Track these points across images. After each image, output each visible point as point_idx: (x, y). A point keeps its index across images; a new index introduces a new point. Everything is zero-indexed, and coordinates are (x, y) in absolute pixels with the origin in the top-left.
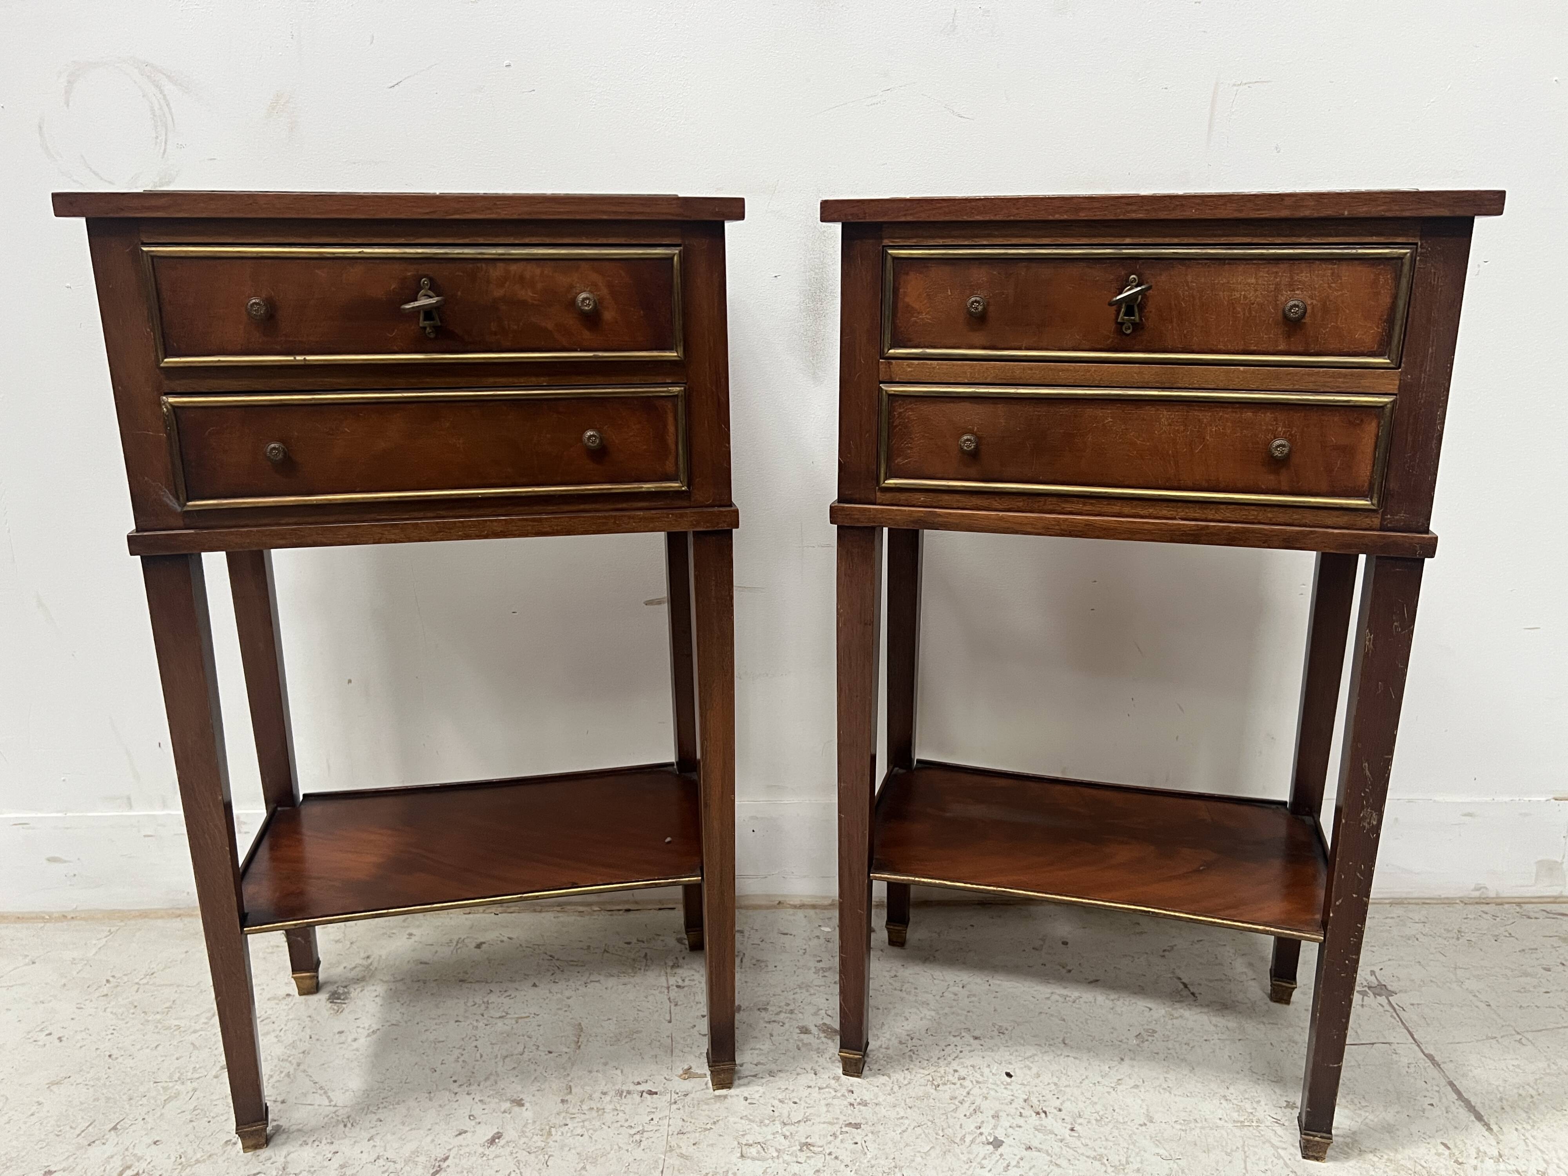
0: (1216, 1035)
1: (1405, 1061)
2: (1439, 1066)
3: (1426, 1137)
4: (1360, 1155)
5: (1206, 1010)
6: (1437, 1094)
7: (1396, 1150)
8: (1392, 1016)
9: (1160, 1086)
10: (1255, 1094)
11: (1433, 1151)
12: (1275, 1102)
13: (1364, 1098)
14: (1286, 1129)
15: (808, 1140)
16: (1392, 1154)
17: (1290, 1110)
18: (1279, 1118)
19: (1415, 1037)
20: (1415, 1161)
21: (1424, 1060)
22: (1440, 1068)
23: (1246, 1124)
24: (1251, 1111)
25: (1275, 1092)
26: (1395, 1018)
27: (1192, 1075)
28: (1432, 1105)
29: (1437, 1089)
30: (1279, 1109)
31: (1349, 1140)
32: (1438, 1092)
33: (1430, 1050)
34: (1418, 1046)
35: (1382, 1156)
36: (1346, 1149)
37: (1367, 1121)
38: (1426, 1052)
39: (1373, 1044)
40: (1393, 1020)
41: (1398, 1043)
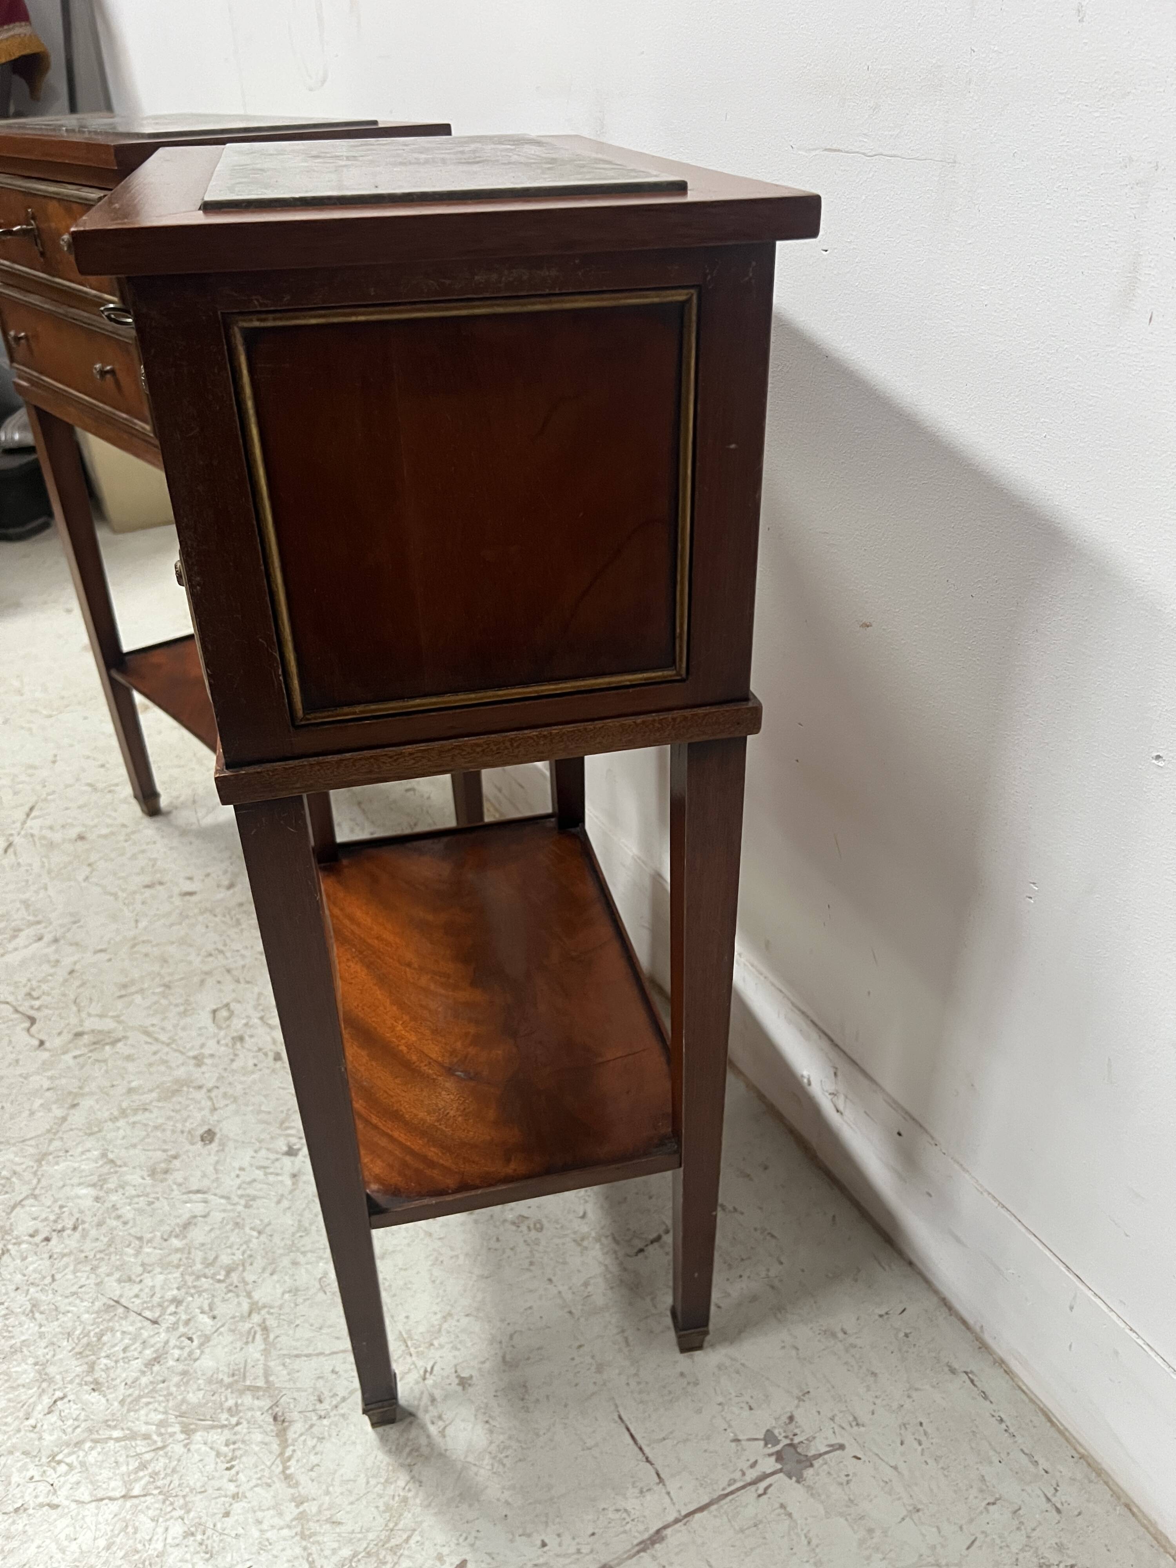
0: (566, 1287)
1: (632, 1503)
2: (644, 1550)
3: (471, 1540)
4: (402, 1465)
5: (614, 1269)
6: (572, 1550)
7: (429, 1505)
8: (732, 1481)
9: (440, 1254)
10: (469, 1344)
11: (445, 1551)
12: (465, 1364)
13: (520, 1460)
14: (417, 1383)
15: (247, 1038)
16: (418, 1501)
17: (457, 1381)
18: (435, 1372)
19: (698, 1516)
20: (414, 1530)
21: (647, 1529)
22: (638, 1552)
23: (409, 1343)
24: (436, 1343)
25: (483, 1362)
26: (729, 1485)
27: (475, 1278)
28: (544, 1545)
29: (585, 1549)
30: (453, 1370)
31: (425, 1450)
32: (579, 1551)
33: (675, 1537)
34: (677, 1521)
35: (409, 1490)
36: (408, 1449)
37: (474, 1469)
38: (668, 1531)
39: (648, 1460)
40: (723, 1482)
41: (668, 1493)
